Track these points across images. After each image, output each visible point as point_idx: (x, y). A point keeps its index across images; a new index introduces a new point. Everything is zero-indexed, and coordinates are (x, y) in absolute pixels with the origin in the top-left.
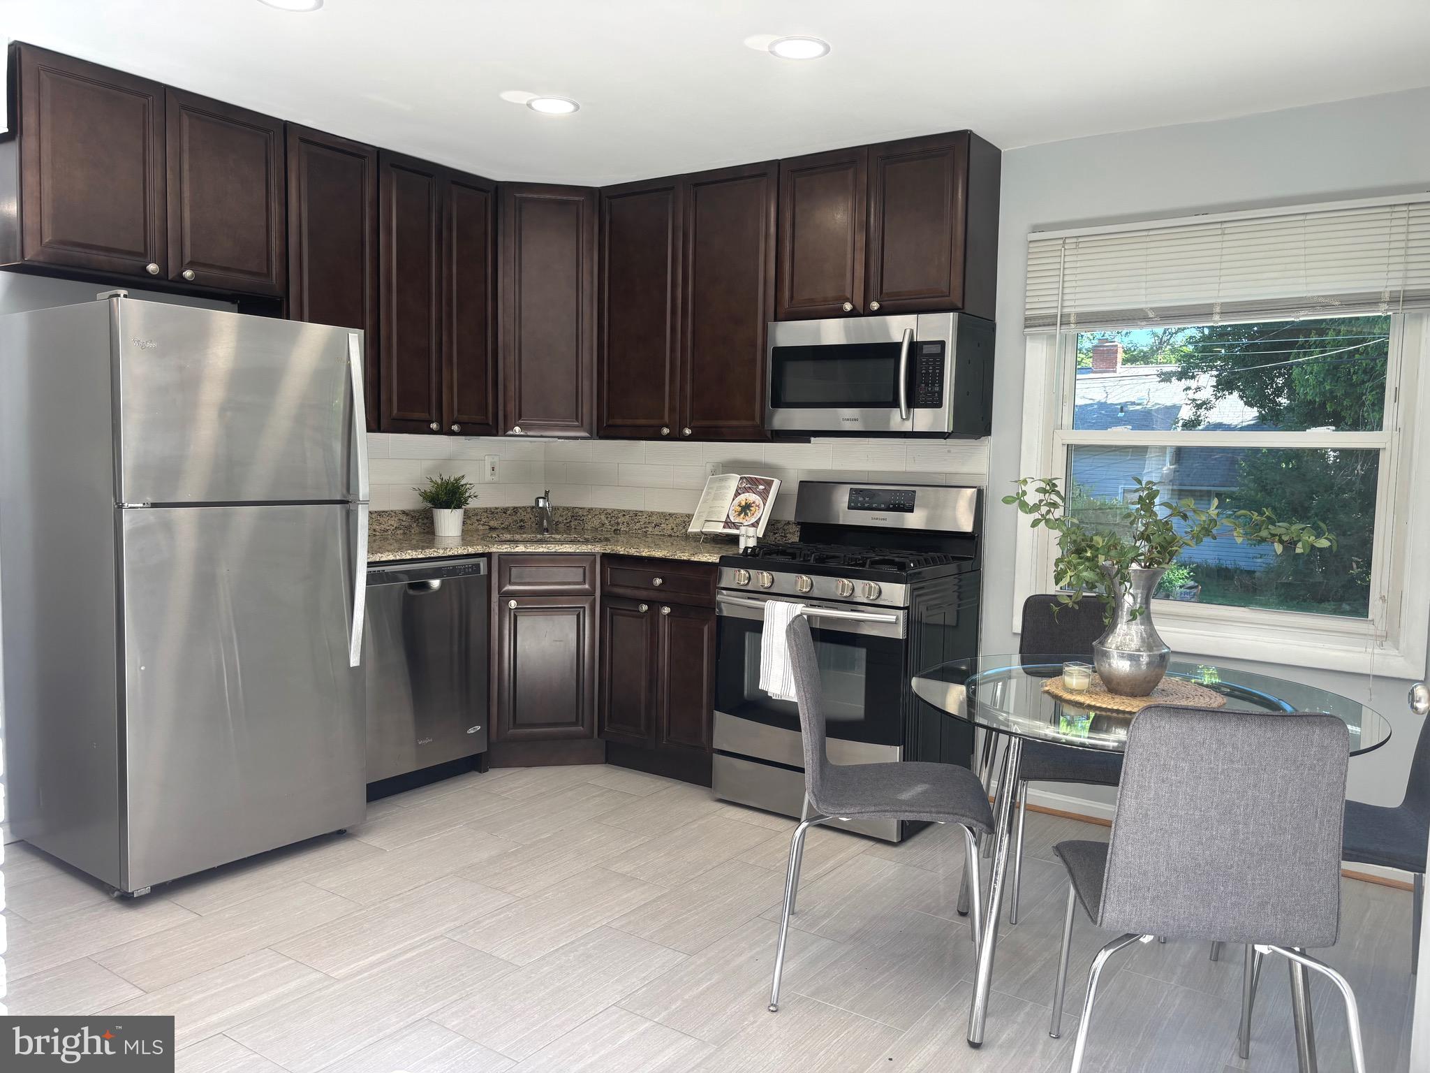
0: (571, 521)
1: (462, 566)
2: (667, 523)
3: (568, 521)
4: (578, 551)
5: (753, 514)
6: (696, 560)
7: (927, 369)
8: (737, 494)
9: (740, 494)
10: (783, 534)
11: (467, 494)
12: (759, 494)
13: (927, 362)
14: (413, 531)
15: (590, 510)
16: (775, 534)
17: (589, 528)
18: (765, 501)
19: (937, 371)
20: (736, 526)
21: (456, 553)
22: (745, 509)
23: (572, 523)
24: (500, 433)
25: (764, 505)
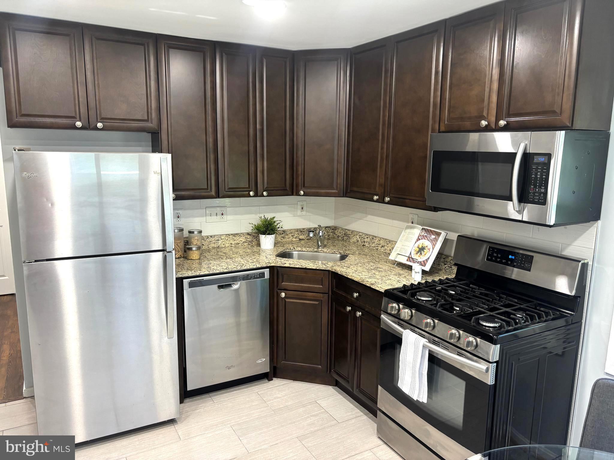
0: (344, 237)
1: (253, 274)
2: (388, 246)
3: (343, 236)
4: (318, 268)
5: (425, 254)
6: (373, 288)
7: (536, 175)
8: (418, 239)
9: (419, 239)
10: (450, 266)
11: (278, 226)
12: (431, 241)
13: (537, 168)
14: (254, 243)
15: (353, 232)
16: (445, 264)
18: (434, 246)
19: (544, 177)
20: (414, 260)
21: (249, 268)
22: (421, 250)
23: (345, 238)
24: (294, 194)
25: (433, 249)
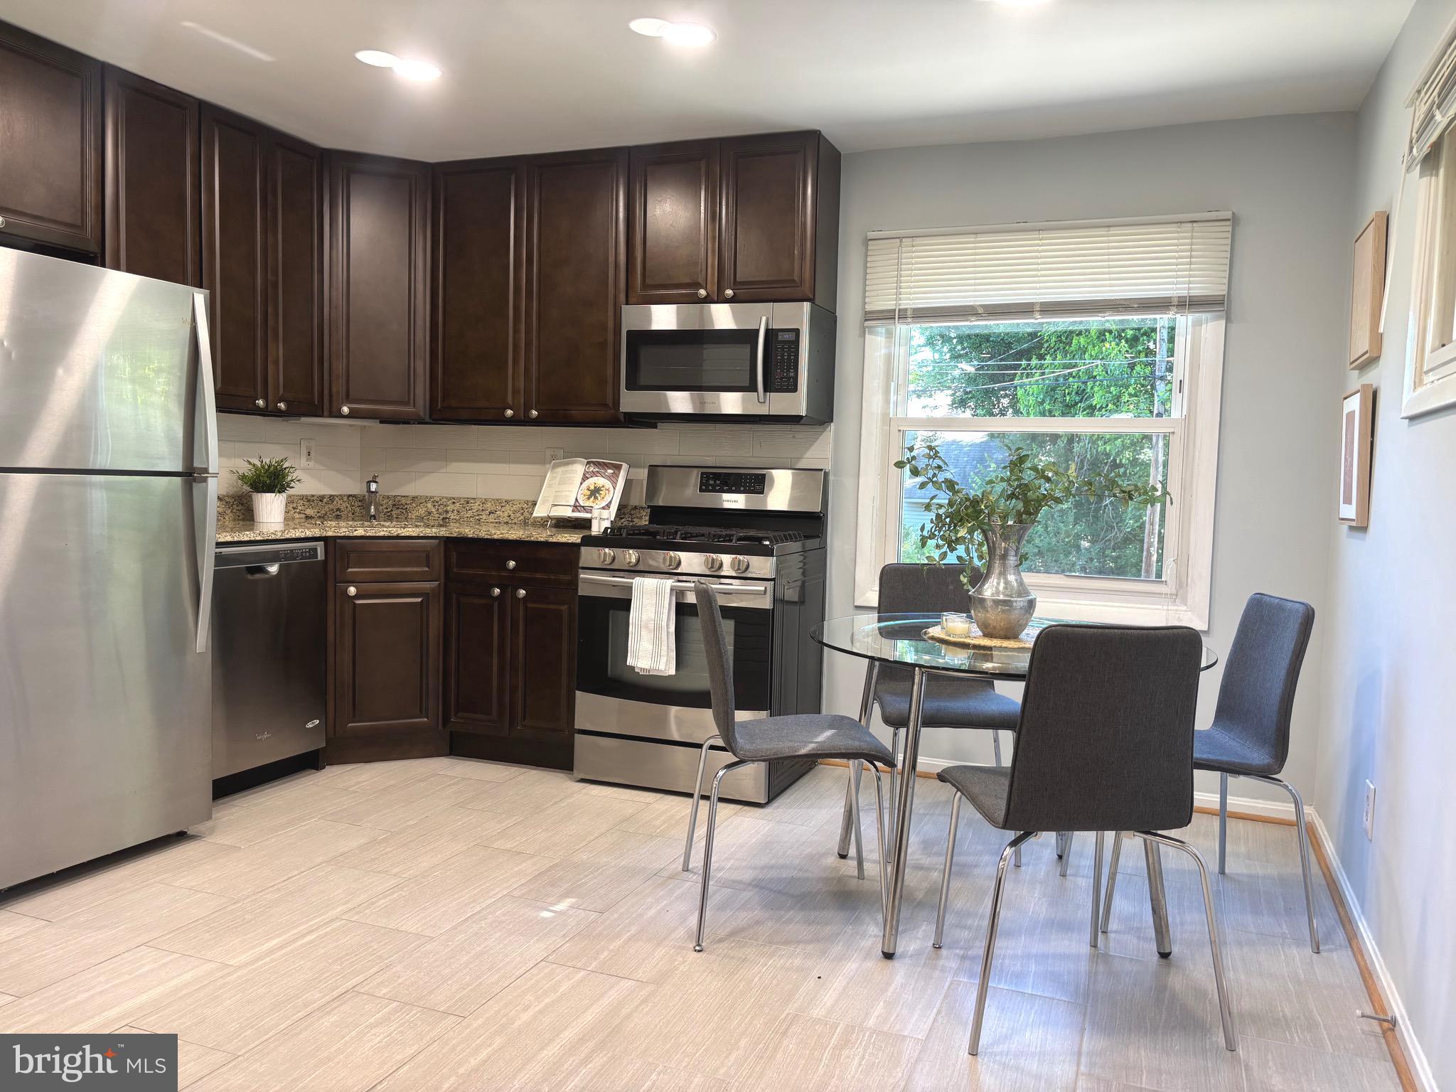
0: (392, 510)
1: (299, 550)
2: (503, 509)
3: (389, 510)
4: (422, 535)
5: (603, 498)
6: (554, 541)
7: (782, 356)
8: (585, 478)
9: (588, 478)
10: (630, 519)
11: (289, 478)
12: (609, 478)
13: (783, 349)
14: (227, 518)
15: (414, 498)
16: (621, 518)
17: (413, 517)
18: (614, 485)
19: (792, 357)
20: (584, 509)
21: (294, 536)
22: (595, 492)
23: (393, 513)
24: (325, 414)
25: (614, 488)
